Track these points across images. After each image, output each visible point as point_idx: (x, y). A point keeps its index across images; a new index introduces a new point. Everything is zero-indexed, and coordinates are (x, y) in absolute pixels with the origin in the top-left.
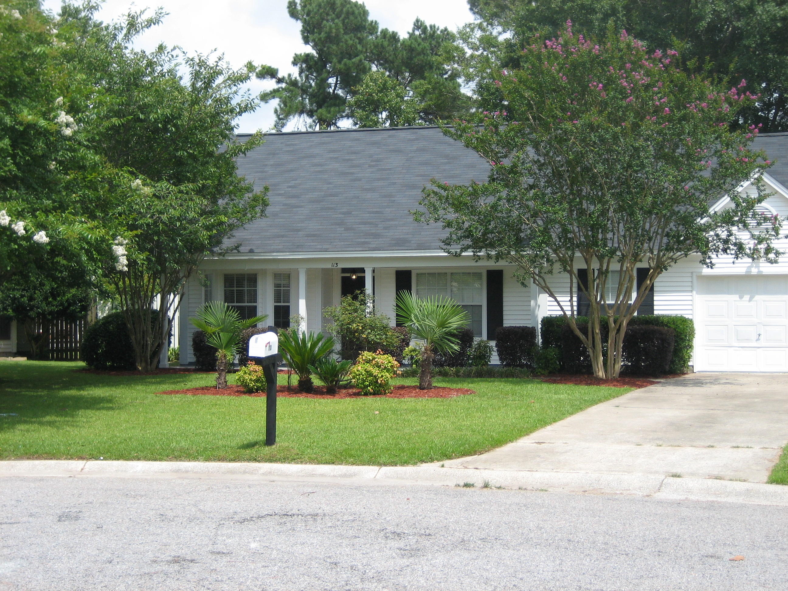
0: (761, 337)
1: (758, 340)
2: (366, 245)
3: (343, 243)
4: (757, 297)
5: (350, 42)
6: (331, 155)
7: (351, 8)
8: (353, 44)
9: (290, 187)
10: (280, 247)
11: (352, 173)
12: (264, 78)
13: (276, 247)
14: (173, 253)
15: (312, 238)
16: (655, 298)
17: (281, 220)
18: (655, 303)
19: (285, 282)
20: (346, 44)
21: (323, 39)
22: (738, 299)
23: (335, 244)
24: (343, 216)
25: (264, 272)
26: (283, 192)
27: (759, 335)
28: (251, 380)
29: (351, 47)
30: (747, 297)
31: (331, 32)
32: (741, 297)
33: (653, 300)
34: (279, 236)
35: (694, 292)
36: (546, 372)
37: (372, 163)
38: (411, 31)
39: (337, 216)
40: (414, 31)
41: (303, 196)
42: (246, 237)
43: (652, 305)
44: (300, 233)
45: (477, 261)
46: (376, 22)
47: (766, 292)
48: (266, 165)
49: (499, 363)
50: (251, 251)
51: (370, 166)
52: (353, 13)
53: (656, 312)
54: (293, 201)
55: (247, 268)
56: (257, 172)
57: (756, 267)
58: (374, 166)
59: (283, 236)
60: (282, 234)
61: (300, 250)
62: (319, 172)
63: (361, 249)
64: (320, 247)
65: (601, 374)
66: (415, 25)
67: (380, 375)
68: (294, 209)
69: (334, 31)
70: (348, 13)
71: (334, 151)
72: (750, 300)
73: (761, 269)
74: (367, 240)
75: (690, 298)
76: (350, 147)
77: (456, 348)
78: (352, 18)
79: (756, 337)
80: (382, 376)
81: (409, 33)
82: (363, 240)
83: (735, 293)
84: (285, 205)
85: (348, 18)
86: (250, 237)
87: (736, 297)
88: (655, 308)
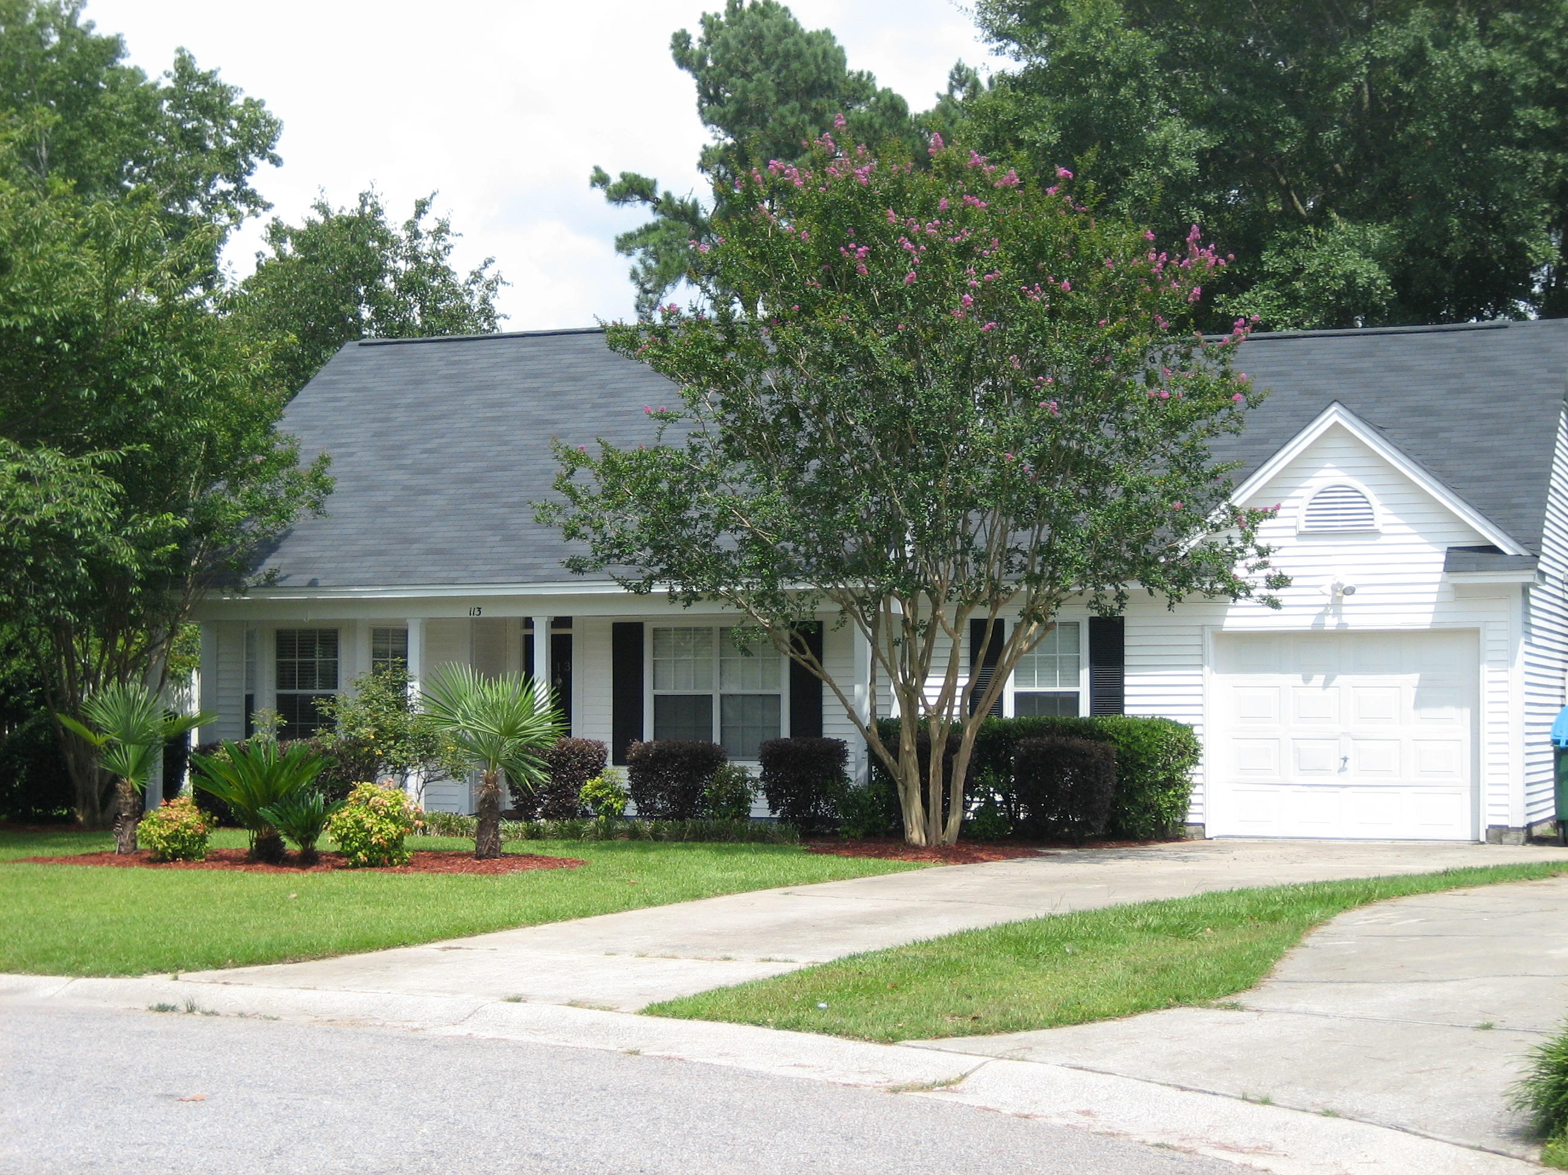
0: (1348, 764)
1: (1343, 769)
2: (532, 572)
3: (488, 567)
4: (1340, 679)
5: (792, 120)
6: (529, 384)
7: (796, 44)
8: (796, 125)
9: (426, 451)
10: (368, 575)
11: (554, 422)
12: (625, 201)
13: (361, 576)
14: (66, 589)
15: (436, 557)
16: (1127, 681)
17: (389, 519)
18: (1127, 691)
19: (397, 647)
20: (782, 124)
21: (729, 116)
22: (1301, 683)
23: (474, 568)
24: (506, 510)
25: (352, 625)
26: (410, 462)
27: (1345, 759)
28: (160, 836)
29: (793, 130)
30: (1318, 679)
31: (747, 99)
32: (1307, 679)
33: (1121, 686)
34: (371, 554)
35: (1206, 669)
36: (859, 833)
37: (600, 401)
38: (945, 91)
39: (495, 511)
40: (951, 91)
41: (444, 471)
42: (312, 555)
43: (1120, 696)
44: (415, 546)
45: (689, 604)
46: (870, 75)
47: (1360, 668)
48: (396, 406)
49: (767, 814)
50: (313, 584)
51: (595, 406)
52: (799, 55)
53: (1128, 711)
54: (423, 481)
55: (309, 618)
56: (374, 420)
57: (1334, 614)
58: (600, 406)
59: (380, 553)
60: (383, 548)
61: (404, 581)
62: (493, 419)
63: (520, 579)
64: (444, 574)
65: (916, 835)
66: (952, 77)
67: (376, 829)
68: (421, 498)
69: (752, 96)
70: (787, 55)
71: (536, 376)
72: (1325, 686)
73: (1345, 619)
74: (536, 561)
75: (1198, 680)
76: (570, 366)
77: (541, 776)
78: (795, 65)
79: (1337, 764)
80: (381, 830)
81: (939, 96)
82: (529, 561)
83: (1295, 671)
84: (406, 488)
85: (787, 67)
86: (318, 554)
87: (1296, 679)
88: (1127, 700)
